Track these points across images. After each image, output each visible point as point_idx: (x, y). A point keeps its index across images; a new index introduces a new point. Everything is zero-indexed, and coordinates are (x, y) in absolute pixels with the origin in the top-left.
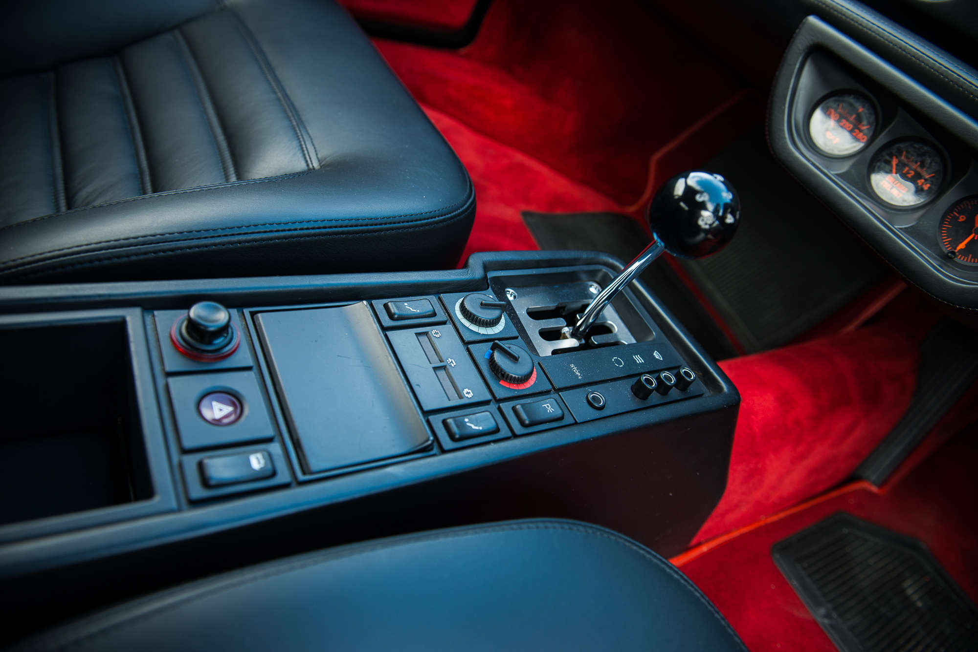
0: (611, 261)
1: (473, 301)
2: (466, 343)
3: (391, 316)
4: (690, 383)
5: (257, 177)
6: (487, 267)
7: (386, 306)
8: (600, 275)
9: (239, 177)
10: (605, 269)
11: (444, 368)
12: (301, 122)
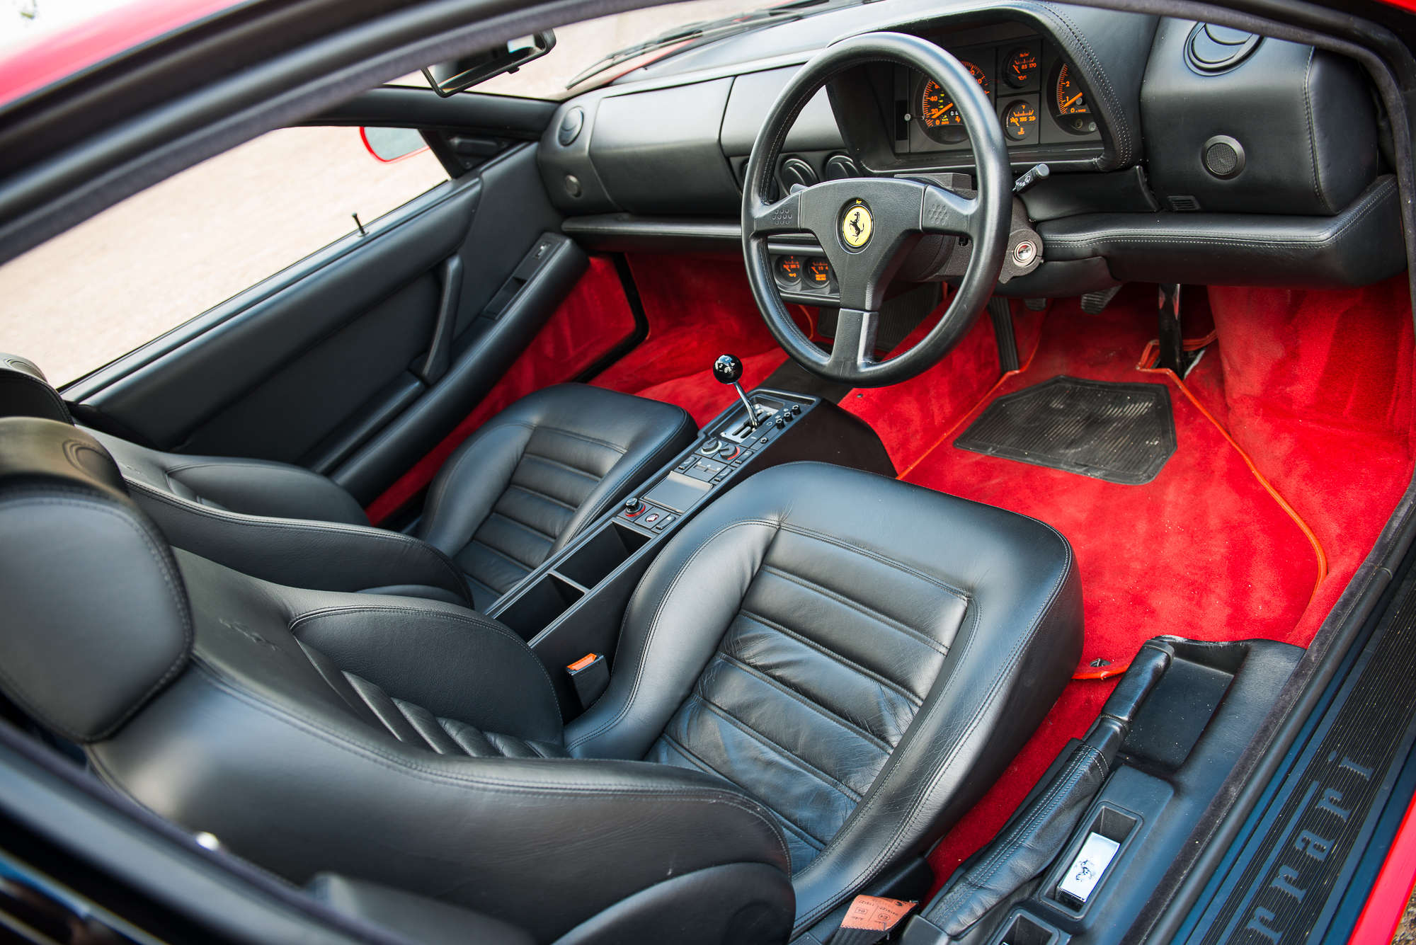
0: (755, 391)
1: (706, 446)
2: (711, 459)
3: (682, 469)
4: (799, 408)
5: (607, 472)
6: (706, 433)
7: (679, 468)
8: (754, 400)
9: (601, 477)
10: (754, 397)
11: (707, 469)
12: (607, 443)
